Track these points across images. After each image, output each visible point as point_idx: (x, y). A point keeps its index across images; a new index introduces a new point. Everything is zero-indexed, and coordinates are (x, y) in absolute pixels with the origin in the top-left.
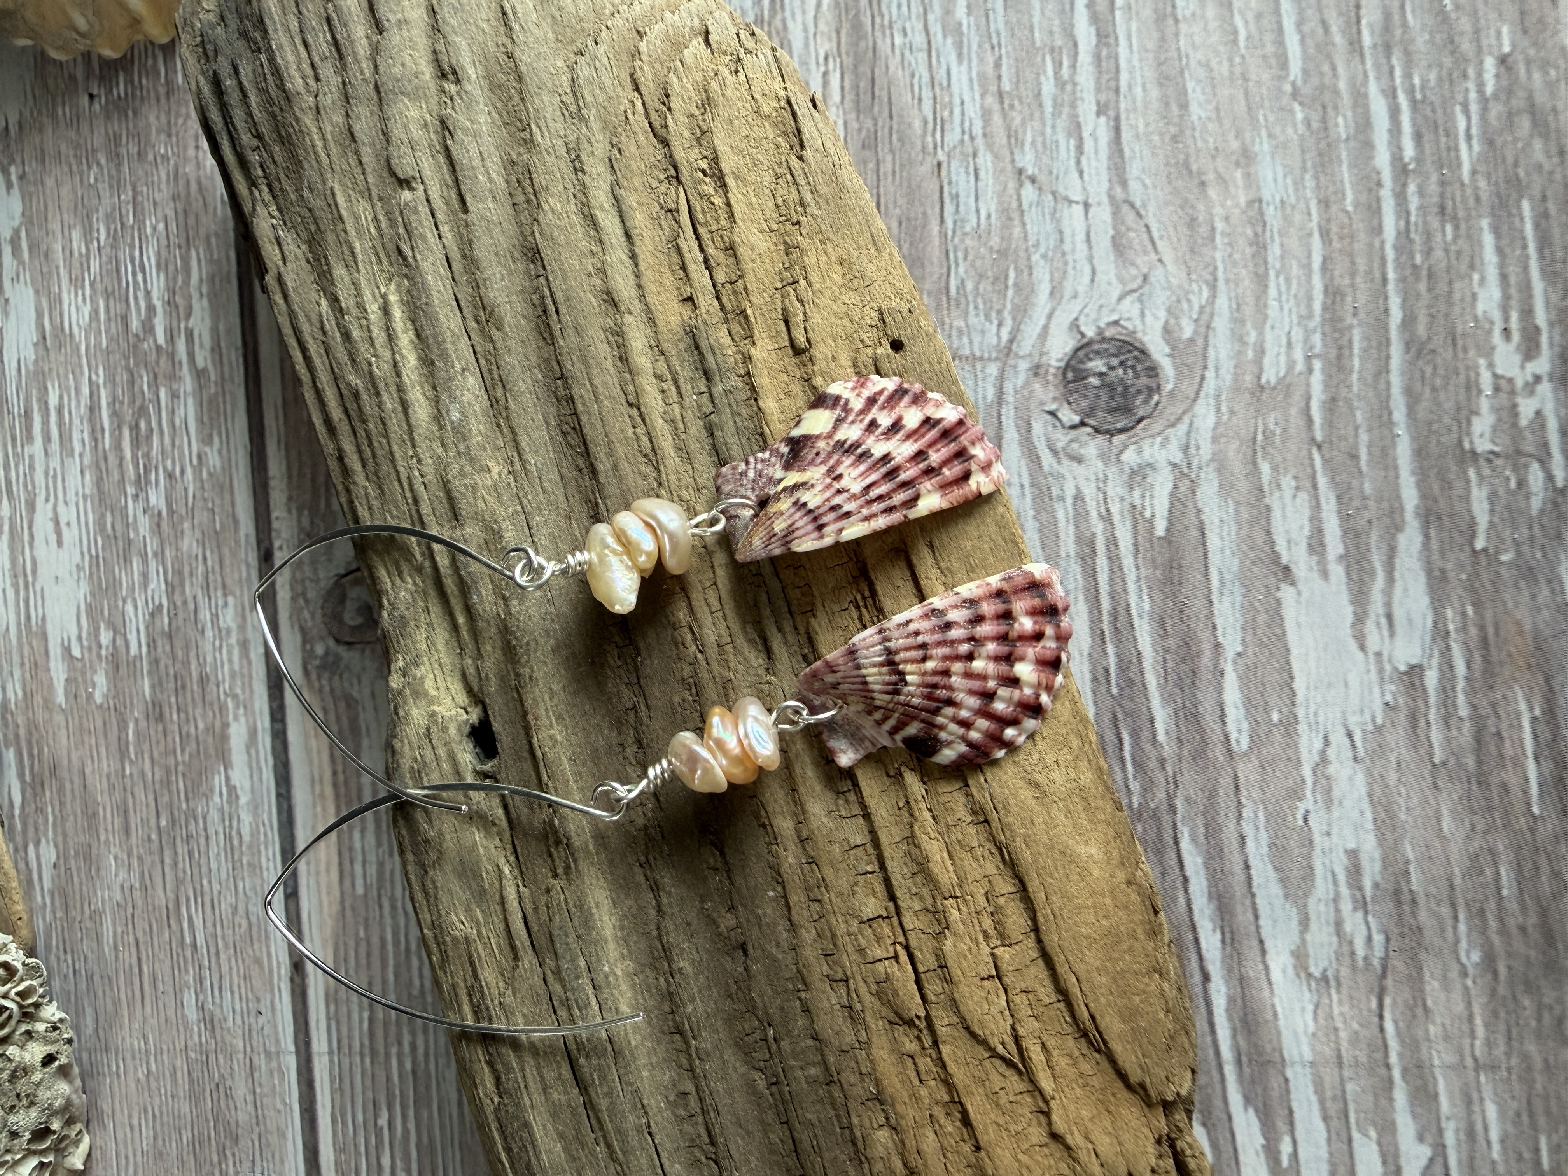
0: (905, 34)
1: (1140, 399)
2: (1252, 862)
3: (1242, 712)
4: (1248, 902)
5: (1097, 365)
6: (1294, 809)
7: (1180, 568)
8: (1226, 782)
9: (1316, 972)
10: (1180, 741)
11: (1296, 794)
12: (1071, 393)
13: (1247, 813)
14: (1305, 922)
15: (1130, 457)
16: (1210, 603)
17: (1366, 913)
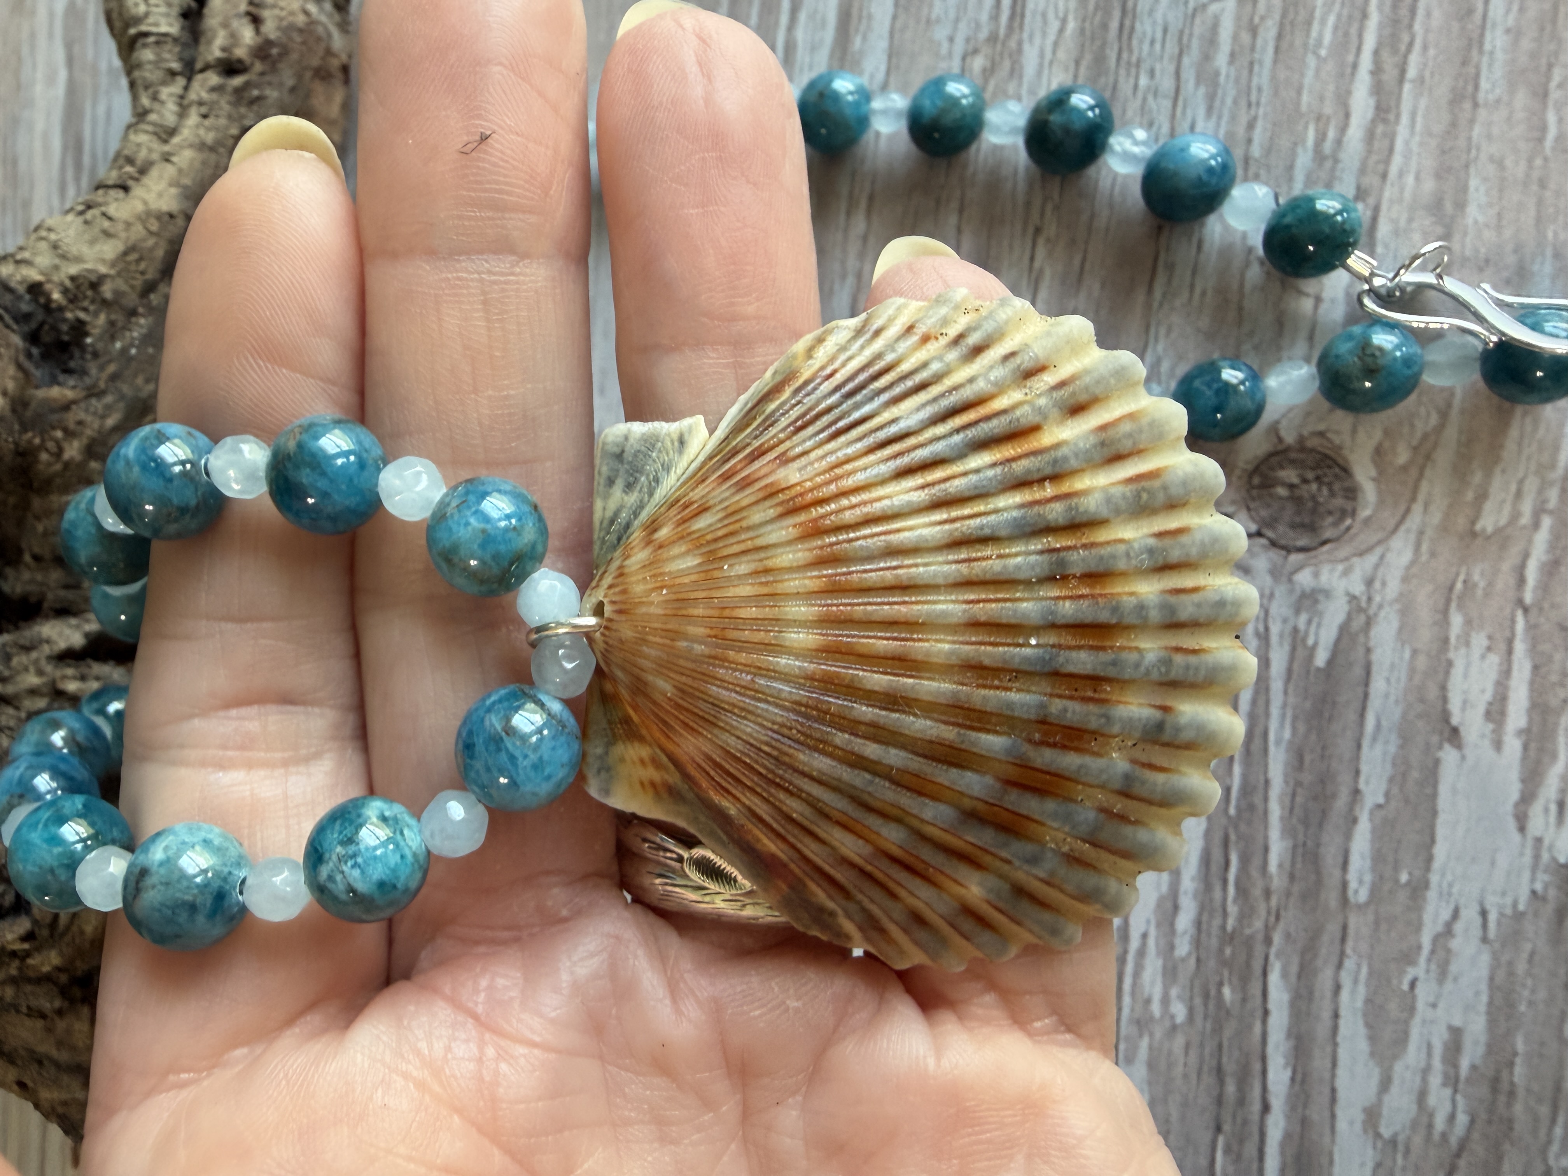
0: (1152, 73)
1: (1330, 520)
2: (1343, 1012)
3: (1368, 863)
4: (1329, 1049)
5: (1290, 475)
6: (1402, 973)
7: (1334, 703)
8: (1332, 929)
9: (1386, 1132)
10: (1292, 877)
11: (1409, 958)
12: (1253, 499)
13: (1349, 964)
14: (1385, 1084)
15: (1304, 578)
16: (1359, 747)
17: (1456, 1091)
